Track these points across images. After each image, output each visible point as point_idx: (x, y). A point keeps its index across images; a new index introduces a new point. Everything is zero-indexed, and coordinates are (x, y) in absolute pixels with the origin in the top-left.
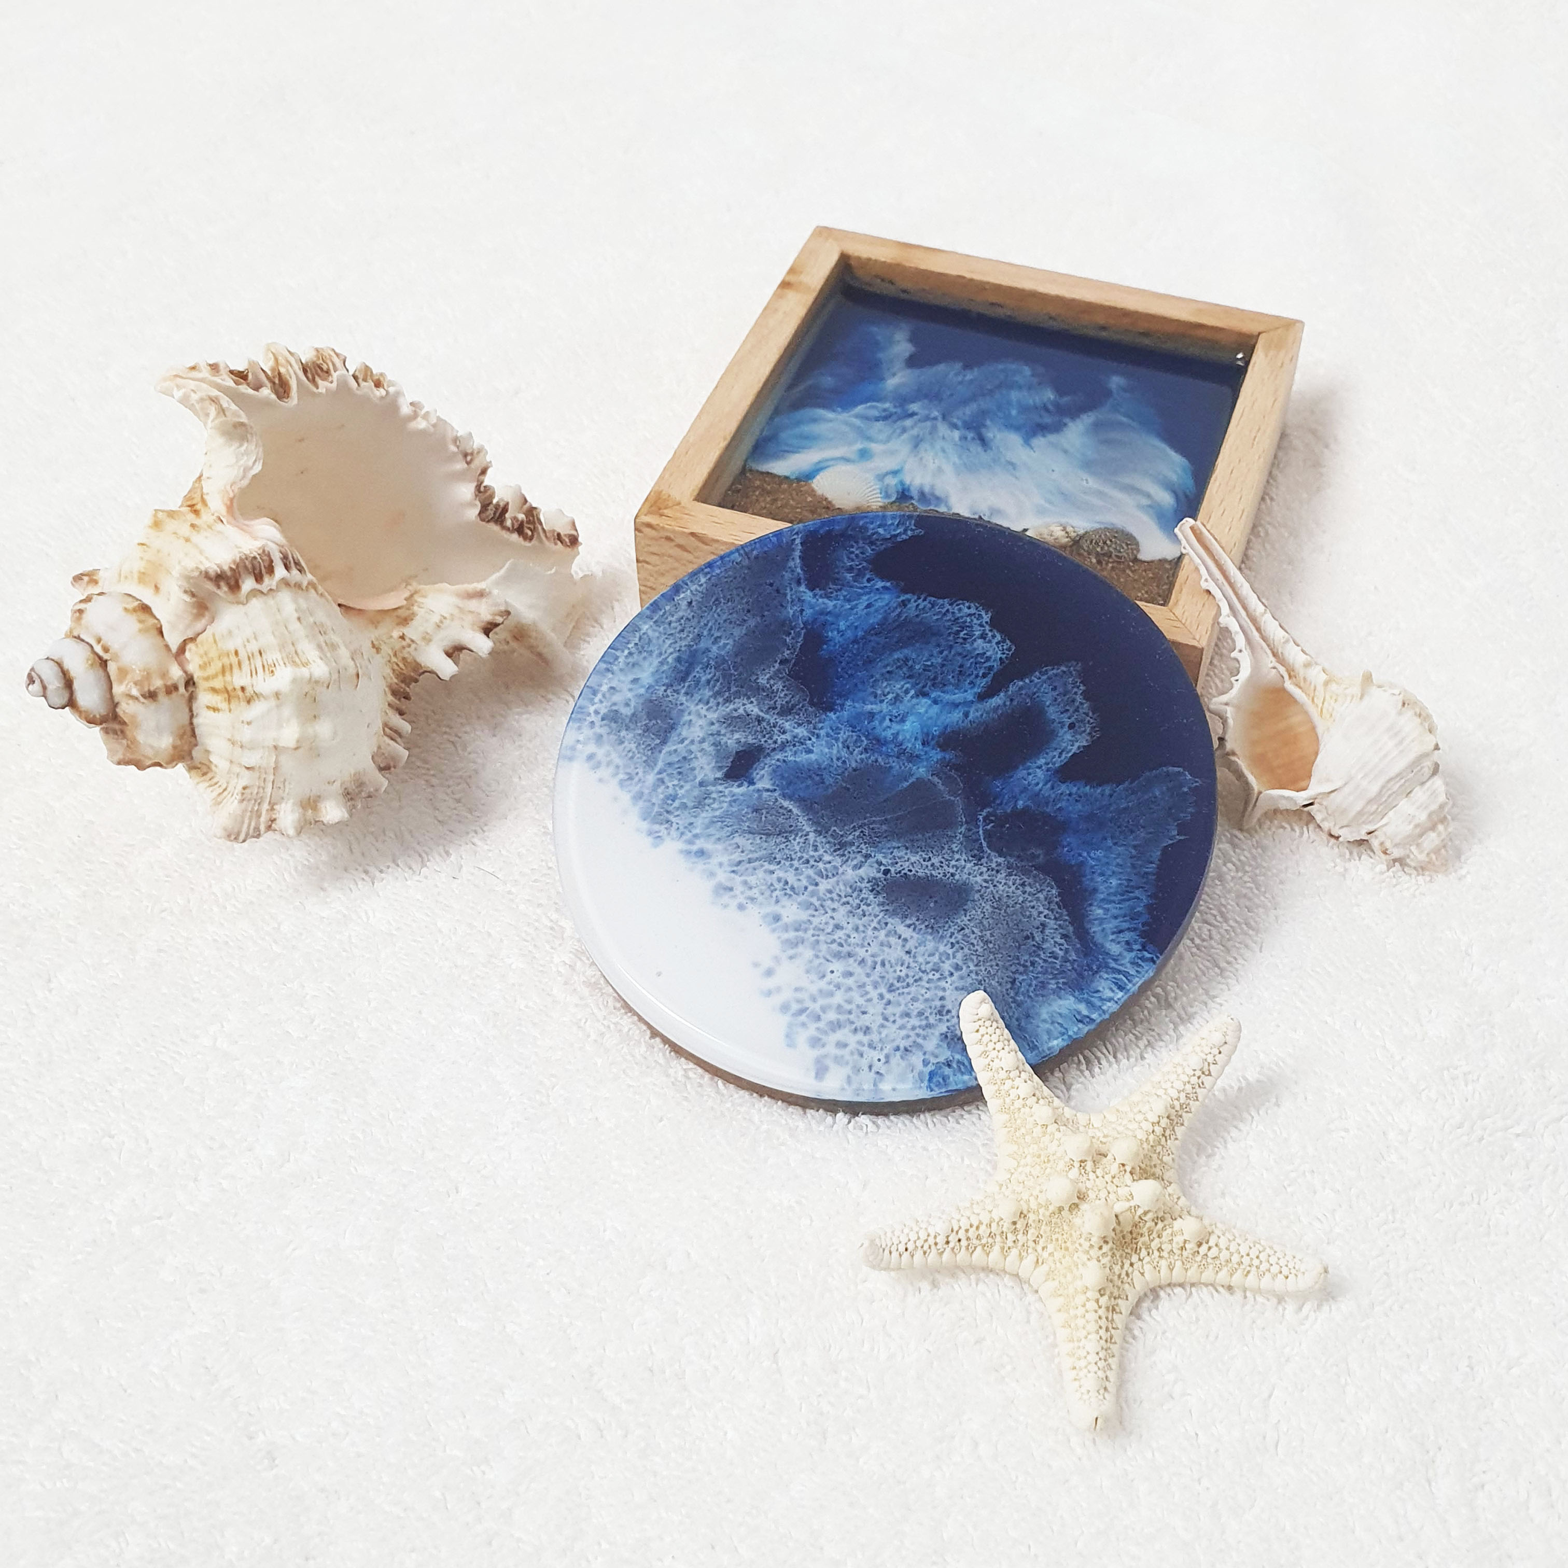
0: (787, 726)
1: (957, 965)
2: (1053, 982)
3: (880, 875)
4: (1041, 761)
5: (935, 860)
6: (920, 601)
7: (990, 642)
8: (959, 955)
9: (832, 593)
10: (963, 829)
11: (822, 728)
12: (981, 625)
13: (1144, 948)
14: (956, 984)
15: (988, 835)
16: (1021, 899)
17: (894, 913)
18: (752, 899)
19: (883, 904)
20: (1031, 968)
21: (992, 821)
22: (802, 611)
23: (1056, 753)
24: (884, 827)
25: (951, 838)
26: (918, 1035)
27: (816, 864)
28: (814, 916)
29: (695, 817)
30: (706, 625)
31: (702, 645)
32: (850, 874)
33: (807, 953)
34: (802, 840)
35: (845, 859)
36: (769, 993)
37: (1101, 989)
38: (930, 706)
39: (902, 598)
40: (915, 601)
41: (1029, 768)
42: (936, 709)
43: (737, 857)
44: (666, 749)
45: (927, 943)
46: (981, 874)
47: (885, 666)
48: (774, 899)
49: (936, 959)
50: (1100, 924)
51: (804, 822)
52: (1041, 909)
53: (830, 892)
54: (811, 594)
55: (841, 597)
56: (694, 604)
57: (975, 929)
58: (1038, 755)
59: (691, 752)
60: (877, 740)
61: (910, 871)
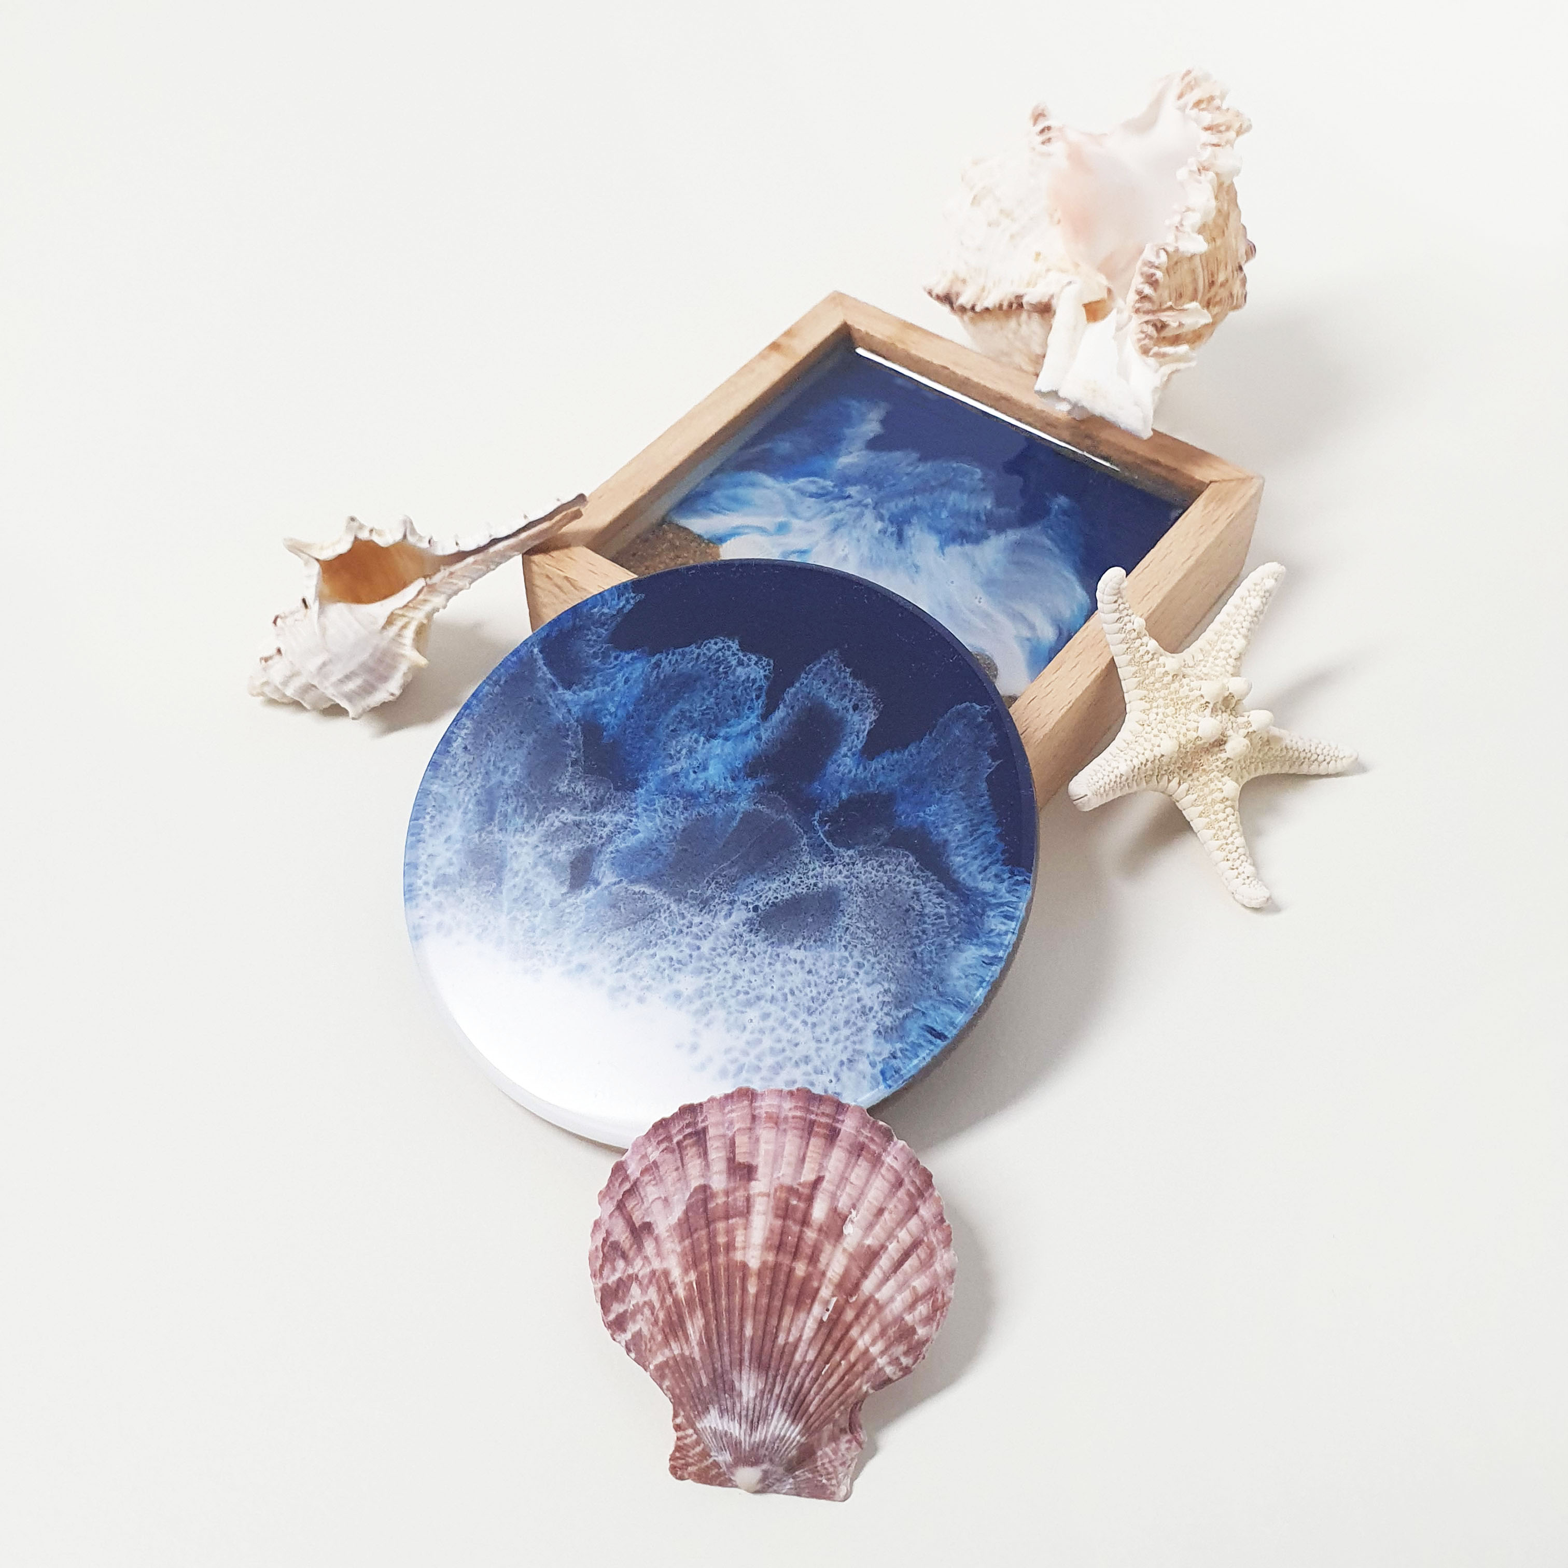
0: (605, 818)
1: (859, 963)
2: (949, 940)
3: (752, 914)
4: (844, 750)
5: (794, 879)
6: (670, 657)
7: (748, 665)
8: (856, 953)
9: (588, 683)
10: (805, 840)
11: (637, 807)
12: (735, 655)
13: (1013, 874)
14: (865, 981)
15: (829, 835)
16: (885, 879)
17: (780, 943)
18: (648, 988)
19: (766, 939)
20: (925, 937)
21: (826, 822)
22: (569, 711)
23: (854, 737)
24: (735, 870)
25: (798, 853)
26: (854, 1043)
27: (689, 930)
28: (709, 978)
29: (561, 937)
30: (489, 761)
31: (493, 781)
32: (724, 925)
33: (719, 1014)
34: (667, 914)
35: (713, 913)
36: (702, 1067)
37: (993, 927)
38: (723, 745)
39: (653, 661)
40: (666, 658)
41: (836, 761)
42: (729, 744)
43: (615, 957)
44: (505, 888)
45: (822, 956)
46: (840, 872)
47: (667, 727)
48: (667, 979)
49: (837, 966)
50: (965, 870)
51: (661, 898)
52: (907, 879)
53: (714, 949)
54: (571, 693)
55: (599, 683)
56: (469, 747)
57: (858, 924)
58: (838, 745)
59: (529, 881)
60: (691, 795)
61: (776, 898)
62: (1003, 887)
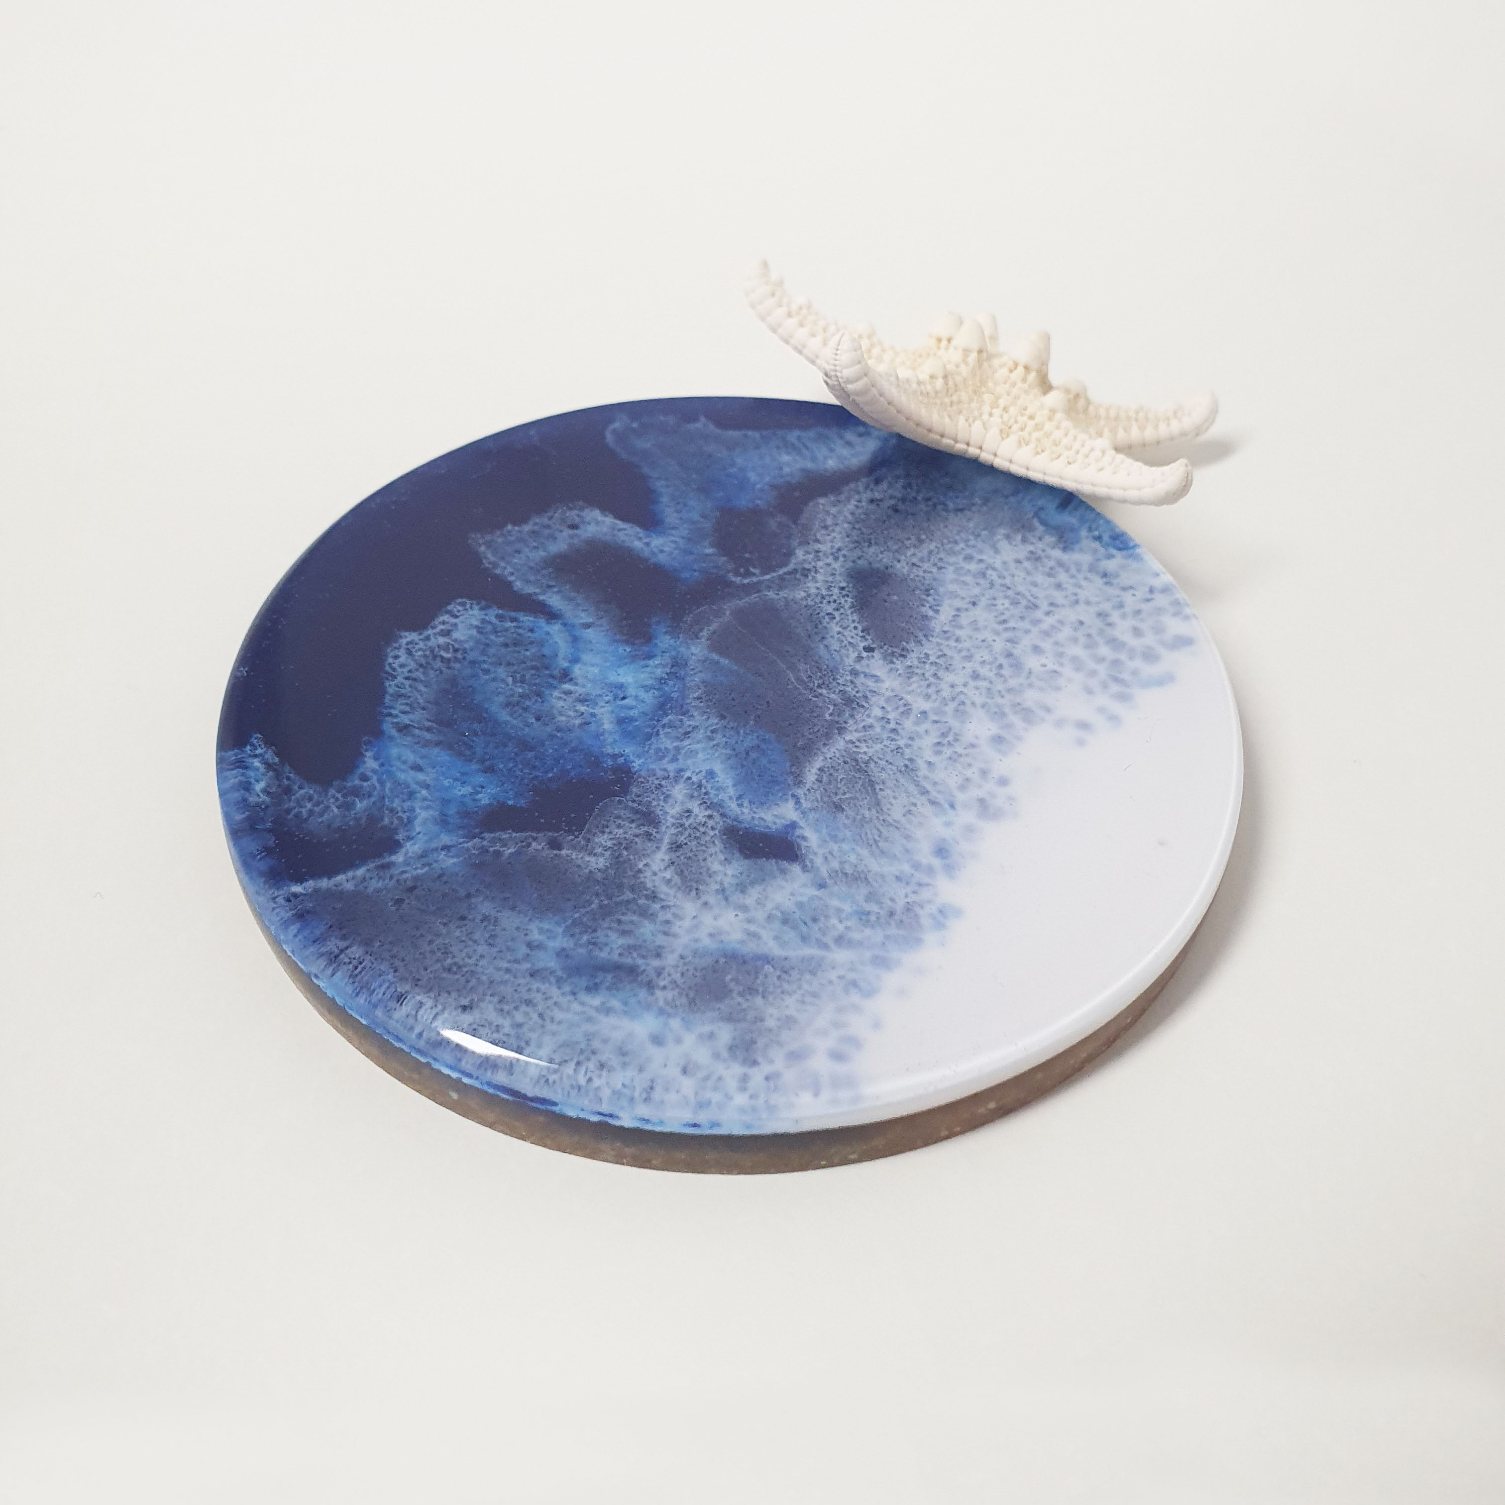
0: (674, 810)
1: (966, 558)
3: (877, 654)
4: (639, 544)
5: (829, 608)
6: (394, 712)
7: (454, 625)
9: (400, 818)
10: (771, 593)
11: (664, 770)
12: (428, 638)
14: (992, 555)
15: (768, 569)
16: (846, 525)
17: (926, 629)
18: (984, 773)
19: (919, 643)
21: (747, 570)
22: (446, 848)
23: (620, 533)
24: (802, 667)
25: (789, 601)
26: (1079, 570)
27: (892, 722)
28: (973, 704)
29: (883, 877)
30: (508, 971)
31: (553, 964)
32: (890, 682)
33: (1031, 696)
34: (863, 745)
35: (868, 694)
36: (1113, 718)
38: (585, 665)
39: (393, 732)
40: (396, 716)
42: (586, 657)
43: (926, 810)
44: (777, 953)
45: (950, 590)
47: (528, 725)
48: (969, 750)
49: (967, 578)
50: (846, 459)
51: (833, 750)
52: (850, 506)
53: (927, 696)
54: (408, 844)
55: (407, 805)
56: (465, 1002)
57: (908, 555)
59: (770, 918)
60: (664, 706)
61: (855, 628)
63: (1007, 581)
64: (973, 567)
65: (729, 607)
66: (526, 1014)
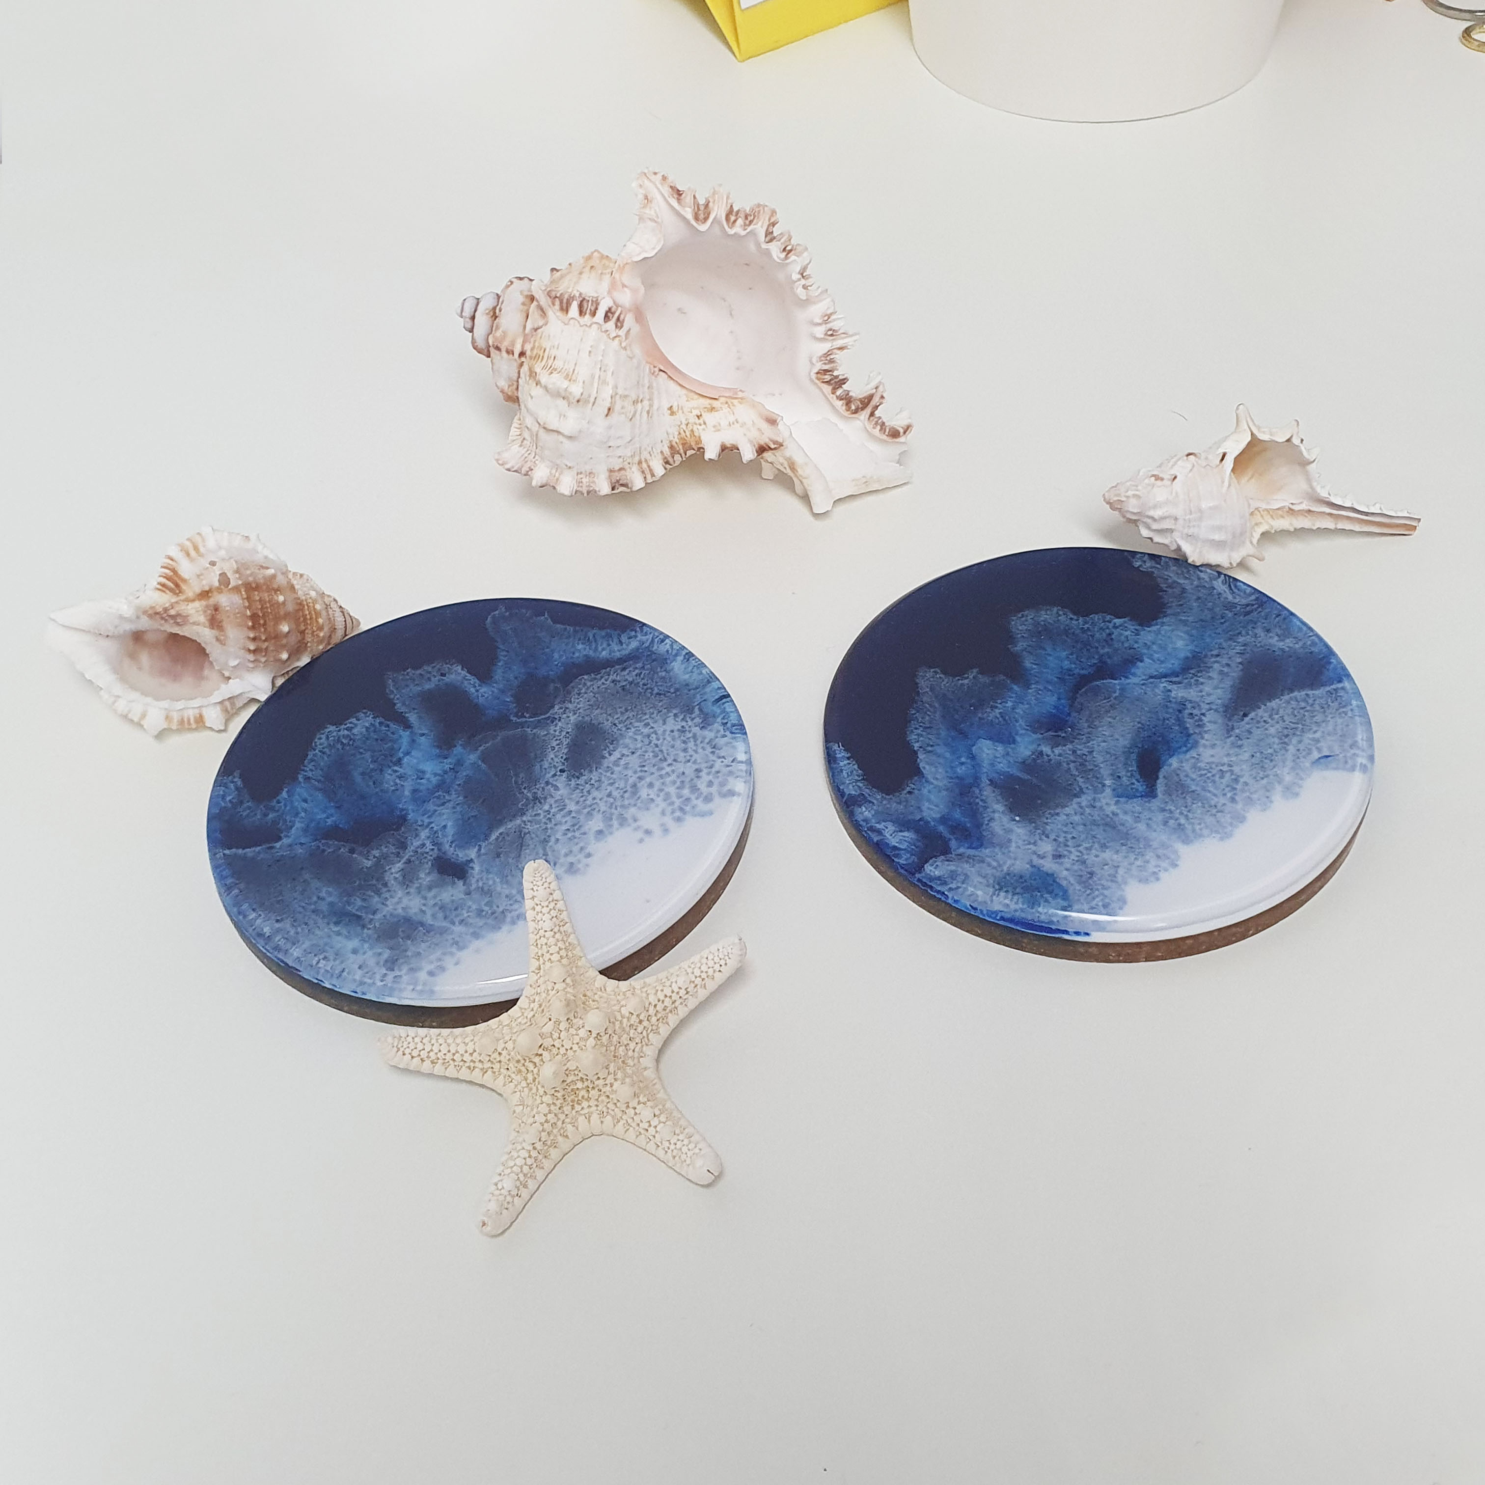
0: (417, 843)
1: (645, 724)
2: (659, 674)
3: (565, 774)
4: (473, 690)
5: (554, 743)
6: (307, 769)
7: (356, 725)
8: (637, 724)
9: (287, 825)
10: (528, 730)
11: (423, 821)
12: (339, 731)
13: (633, 630)
14: (661, 725)
15: (534, 716)
16: (591, 694)
17: (599, 764)
18: (582, 849)
19: (591, 771)
20: (649, 686)
21: (523, 714)
22: (301, 844)
23: (465, 682)
24: (522, 775)
25: (535, 736)
26: (702, 742)
27: (551, 814)
28: (599, 810)
29: (500, 894)
30: (303, 907)
31: (325, 908)
32: (563, 791)
33: (632, 811)
34: (529, 824)
35: (548, 796)
36: (666, 831)
37: (665, 651)
38: (411, 757)
39: (302, 780)
40: (307, 772)
41: (477, 696)
42: (413, 753)
44: (429, 922)
45: (625, 743)
46: (568, 717)
47: (368, 786)
48: (582, 836)
49: (639, 738)
50: (614, 652)
51: (512, 824)
52: (600, 683)
53: (578, 802)
54: (285, 838)
55: (293, 819)
56: (279, 918)
57: (615, 717)
58: (465, 693)
59: (435, 905)
60: (439, 786)
61: (562, 757)
62: (640, 637)
63: (659, 742)
64: (646, 731)
65: (501, 735)
66: (302, 929)
